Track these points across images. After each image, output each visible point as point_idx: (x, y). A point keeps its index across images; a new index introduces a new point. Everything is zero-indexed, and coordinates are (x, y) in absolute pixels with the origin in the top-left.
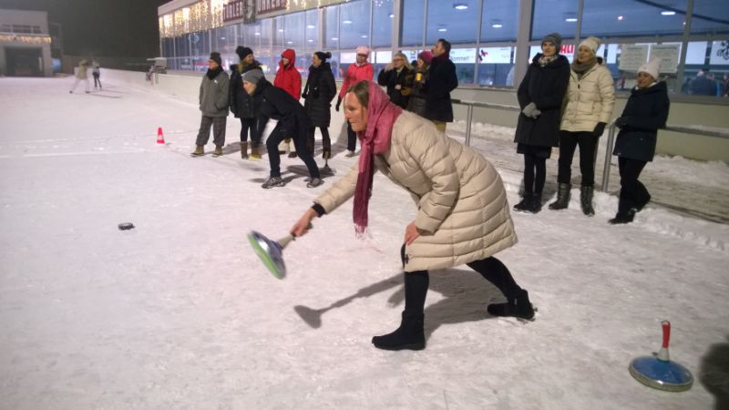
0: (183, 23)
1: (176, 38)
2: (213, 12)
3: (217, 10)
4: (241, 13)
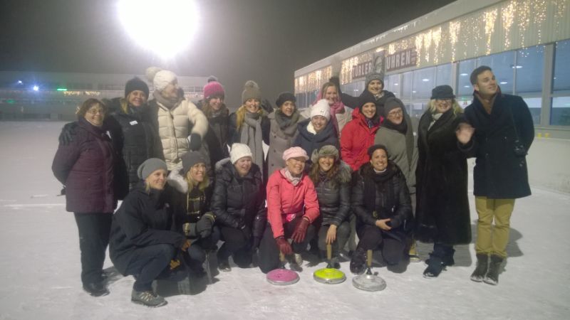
0: (315, 82)
1: (308, 93)
2: (343, 72)
3: (347, 71)
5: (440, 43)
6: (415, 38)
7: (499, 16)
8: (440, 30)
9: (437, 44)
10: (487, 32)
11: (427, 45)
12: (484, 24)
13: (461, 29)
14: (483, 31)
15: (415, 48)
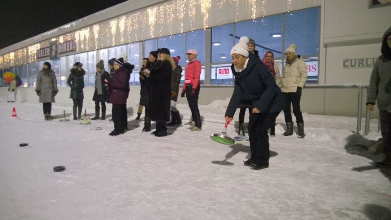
0: (10, 61)
2: (30, 54)
3: (33, 53)
4: (48, 54)
5: (89, 38)
6: (75, 34)
7: (118, 24)
8: (88, 30)
9: (87, 38)
10: (112, 33)
11: (82, 38)
12: (111, 28)
13: (100, 30)
14: (110, 32)
15: (75, 39)
